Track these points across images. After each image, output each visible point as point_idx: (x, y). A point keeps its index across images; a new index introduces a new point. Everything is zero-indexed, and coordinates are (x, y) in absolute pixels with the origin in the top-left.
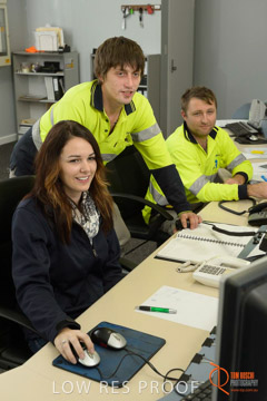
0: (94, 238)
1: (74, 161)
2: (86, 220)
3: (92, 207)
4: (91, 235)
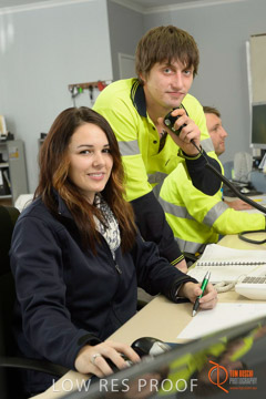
0: (116, 252)
1: (83, 152)
2: (106, 227)
3: (108, 212)
4: (113, 246)
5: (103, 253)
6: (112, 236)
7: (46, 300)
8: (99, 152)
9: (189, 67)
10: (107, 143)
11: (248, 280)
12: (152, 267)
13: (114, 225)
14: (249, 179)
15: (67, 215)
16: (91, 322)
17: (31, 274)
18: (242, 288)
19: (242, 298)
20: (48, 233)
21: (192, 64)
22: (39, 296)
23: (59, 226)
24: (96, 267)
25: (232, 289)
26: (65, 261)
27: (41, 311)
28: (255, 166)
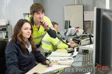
0: (31, 53)
1: (26, 29)
2: (28, 47)
5: (27, 53)
6: (30, 49)
7: (13, 63)
8: (29, 29)
9: (43, 12)
10: (31, 27)
11: (61, 60)
12: (39, 56)
13: (30, 46)
14: (63, 37)
15: (19, 44)
16: (23, 69)
17: (10, 57)
18: (59, 62)
19: (59, 64)
20: (14, 48)
21: (43, 11)
22: (11, 62)
23: (17, 46)
24: (25, 56)
25: (57, 62)
26: (18, 54)
27: (11, 66)
28: (65, 34)
